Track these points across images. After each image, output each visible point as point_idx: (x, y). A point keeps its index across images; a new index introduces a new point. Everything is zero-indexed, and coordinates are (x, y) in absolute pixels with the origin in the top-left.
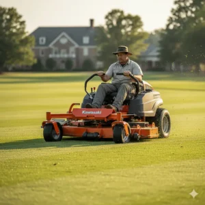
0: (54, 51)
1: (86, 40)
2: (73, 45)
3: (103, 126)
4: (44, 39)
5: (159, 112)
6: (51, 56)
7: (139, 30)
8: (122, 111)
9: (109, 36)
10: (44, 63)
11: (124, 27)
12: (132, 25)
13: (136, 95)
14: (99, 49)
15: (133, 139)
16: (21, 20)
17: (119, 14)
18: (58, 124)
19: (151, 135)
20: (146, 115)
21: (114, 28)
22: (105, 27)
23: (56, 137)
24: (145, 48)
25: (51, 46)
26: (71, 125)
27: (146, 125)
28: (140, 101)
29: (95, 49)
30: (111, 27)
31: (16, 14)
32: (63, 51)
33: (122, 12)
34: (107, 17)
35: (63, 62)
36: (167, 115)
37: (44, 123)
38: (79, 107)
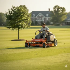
0: (37, 19)
1: (47, 15)
2: (43, 17)
3: (40, 44)
4: (34, 15)
5: (55, 40)
6: (36, 20)
7: (64, 12)
8: (45, 40)
9: (55, 14)
10: (34, 22)
11: (59, 11)
12: (62, 10)
13: (48, 36)
14: (51, 18)
15: (48, 47)
16: (27, 9)
17: (58, 7)
18: (29, 43)
19: (52, 46)
20: (51, 41)
21: (56, 11)
22: (54, 11)
23: (28, 46)
24: (66, 18)
25: (36, 17)
26: (32, 43)
27: (51, 43)
28: (50, 37)
29: (50, 18)
30: (55, 11)
31: (26, 7)
32: (40, 19)
33: (59, 6)
34: (54, 8)
35: (40, 22)
36: (57, 41)
37: (25, 43)
38: (34, 39)
